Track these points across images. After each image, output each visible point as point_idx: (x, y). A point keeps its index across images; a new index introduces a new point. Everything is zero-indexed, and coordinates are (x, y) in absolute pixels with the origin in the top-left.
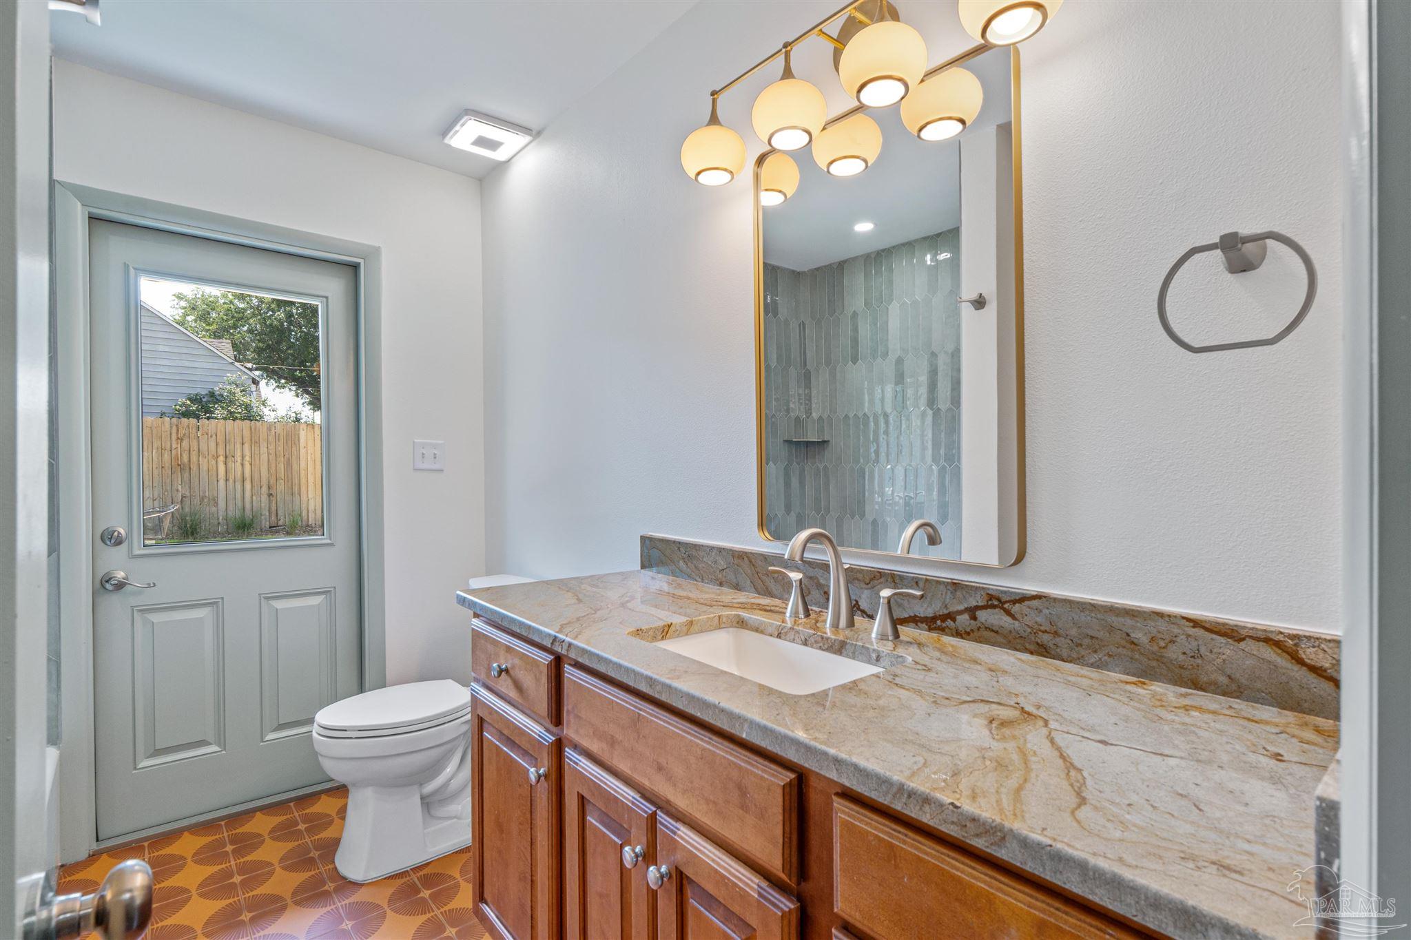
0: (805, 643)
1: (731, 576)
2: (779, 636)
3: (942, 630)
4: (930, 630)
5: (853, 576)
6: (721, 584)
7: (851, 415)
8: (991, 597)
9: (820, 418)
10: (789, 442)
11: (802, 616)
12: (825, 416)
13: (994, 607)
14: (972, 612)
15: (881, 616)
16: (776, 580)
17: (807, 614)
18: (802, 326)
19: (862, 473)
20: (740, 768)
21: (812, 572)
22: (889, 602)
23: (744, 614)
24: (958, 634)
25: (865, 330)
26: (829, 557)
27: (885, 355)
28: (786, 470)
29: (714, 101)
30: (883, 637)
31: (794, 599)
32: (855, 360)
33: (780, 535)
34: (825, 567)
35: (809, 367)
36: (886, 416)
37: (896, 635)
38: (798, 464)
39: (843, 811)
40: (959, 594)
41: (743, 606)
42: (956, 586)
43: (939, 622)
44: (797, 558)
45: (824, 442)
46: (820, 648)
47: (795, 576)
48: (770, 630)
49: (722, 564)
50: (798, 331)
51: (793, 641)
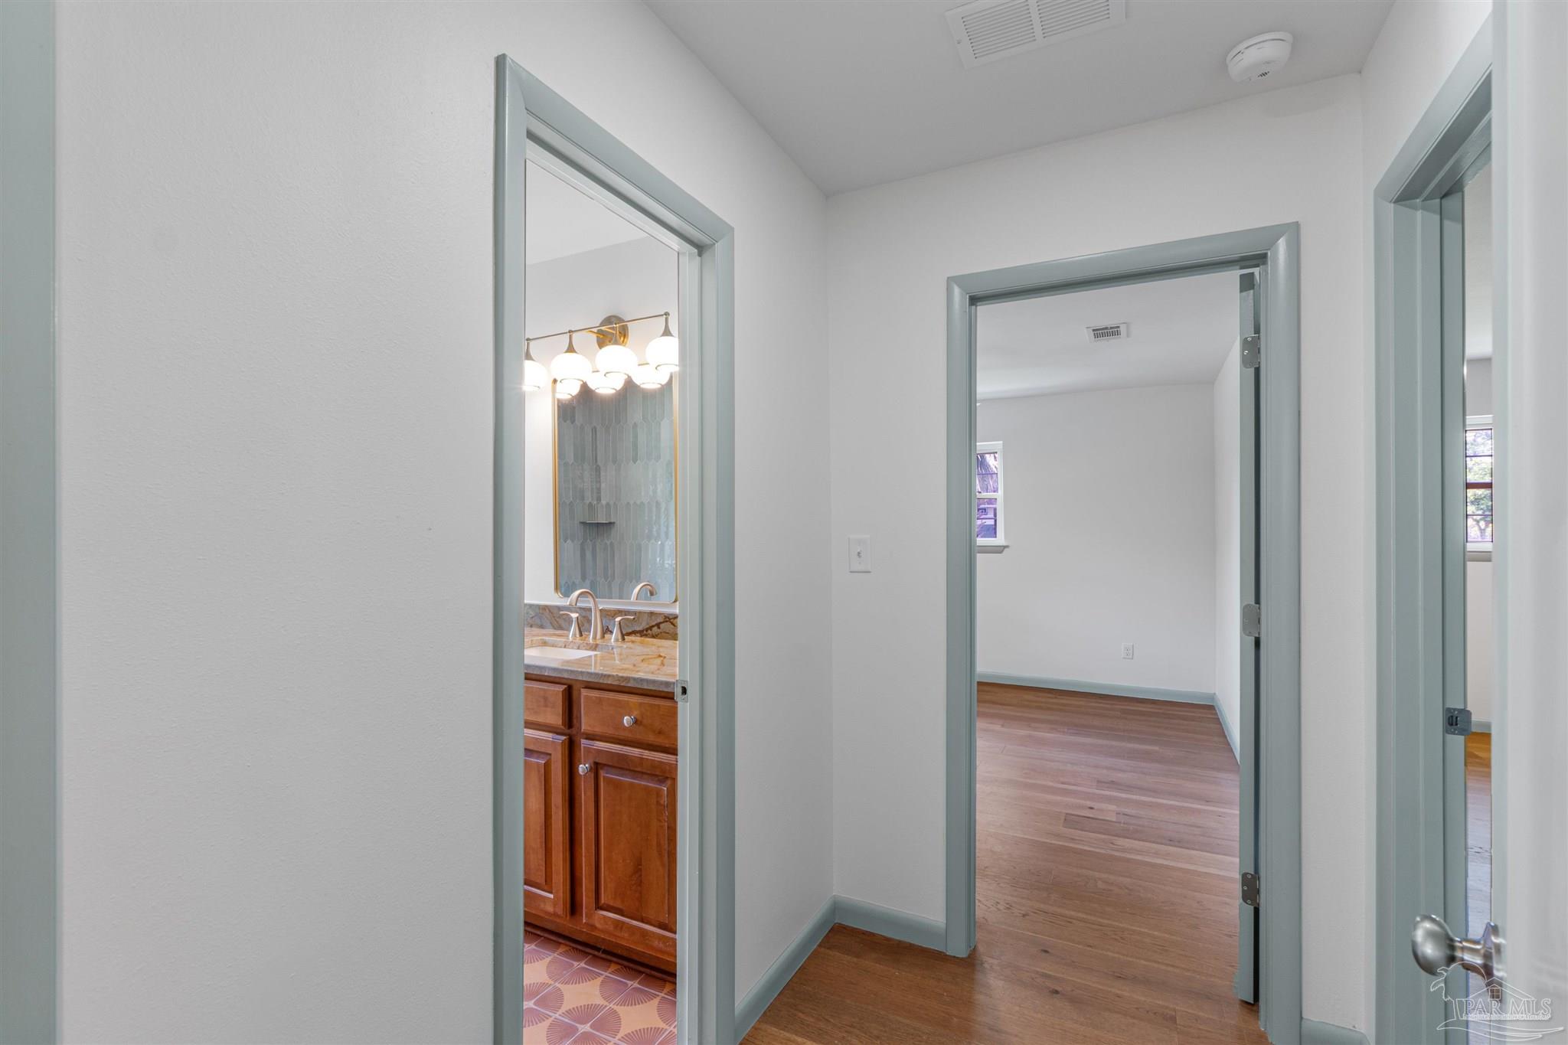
0: (578, 648)
1: (538, 622)
2: (565, 647)
3: (646, 635)
4: (641, 636)
5: (605, 614)
6: (531, 626)
7: (632, 502)
8: (666, 617)
9: (608, 504)
10: (584, 523)
11: (578, 636)
12: (612, 503)
13: (667, 621)
14: (658, 625)
15: (616, 630)
16: (564, 619)
17: (581, 635)
18: (594, 430)
19: (639, 548)
20: (544, 690)
21: (584, 614)
22: (620, 623)
23: (547, 638)
24: (653, 637)
25: (642, 438)
26: (591, 605)
27: (658, 458)
28: (582, 545)
29: (528, 343)
30: (617, 640)
31: (574, 628)
32: (635, 460)
33: (566, 595)
34: (590, 610)
35: (599, 463)
36: (658, 504)
37: (624, 639)
38: (591, 541)
39: (584, 692)
40: (653, 617)
41: (545, 635)
42: (652, 614)
43: (645, 632)
44: (574, 604)
45: (610, 523)
46: (586, 649)
47: (574, 615)
48: (560, 645)
49: (532, 613)
50: (591, 435)
51: (572, 648)
